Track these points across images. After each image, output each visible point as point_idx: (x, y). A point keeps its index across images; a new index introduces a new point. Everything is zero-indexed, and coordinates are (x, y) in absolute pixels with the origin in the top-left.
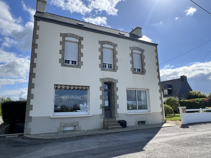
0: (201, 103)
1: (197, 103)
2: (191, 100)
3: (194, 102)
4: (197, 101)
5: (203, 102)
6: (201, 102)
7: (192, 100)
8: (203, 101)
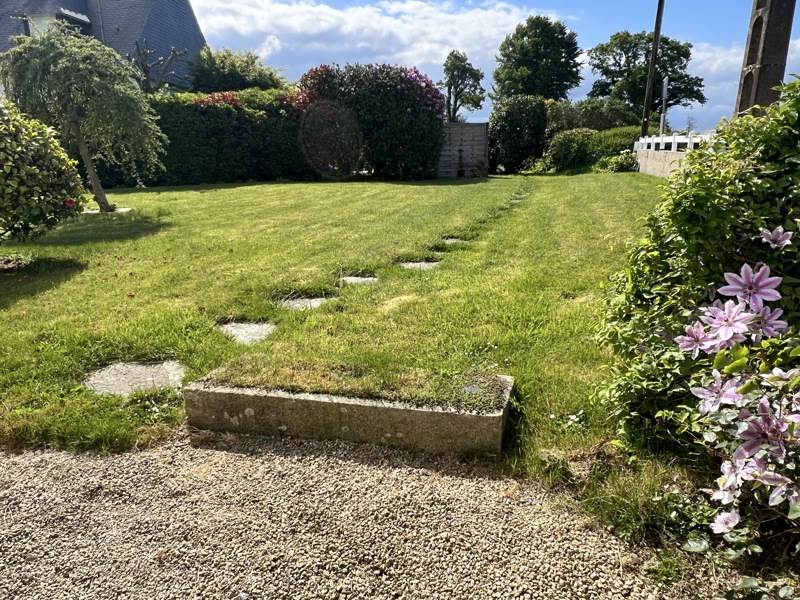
0: (275, 119)
1: (251, 116)
2: (217, 95)
3: (236, 108)
4: (250, 103)
5: (282, 111)
6: (269, 109)
7: (224, 97)
8: (281, 107)
